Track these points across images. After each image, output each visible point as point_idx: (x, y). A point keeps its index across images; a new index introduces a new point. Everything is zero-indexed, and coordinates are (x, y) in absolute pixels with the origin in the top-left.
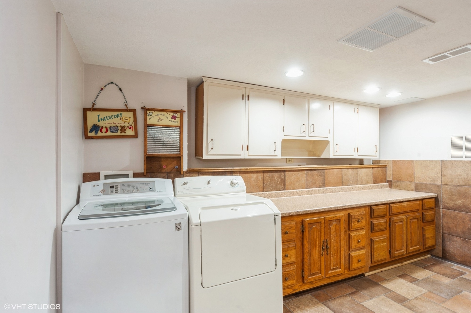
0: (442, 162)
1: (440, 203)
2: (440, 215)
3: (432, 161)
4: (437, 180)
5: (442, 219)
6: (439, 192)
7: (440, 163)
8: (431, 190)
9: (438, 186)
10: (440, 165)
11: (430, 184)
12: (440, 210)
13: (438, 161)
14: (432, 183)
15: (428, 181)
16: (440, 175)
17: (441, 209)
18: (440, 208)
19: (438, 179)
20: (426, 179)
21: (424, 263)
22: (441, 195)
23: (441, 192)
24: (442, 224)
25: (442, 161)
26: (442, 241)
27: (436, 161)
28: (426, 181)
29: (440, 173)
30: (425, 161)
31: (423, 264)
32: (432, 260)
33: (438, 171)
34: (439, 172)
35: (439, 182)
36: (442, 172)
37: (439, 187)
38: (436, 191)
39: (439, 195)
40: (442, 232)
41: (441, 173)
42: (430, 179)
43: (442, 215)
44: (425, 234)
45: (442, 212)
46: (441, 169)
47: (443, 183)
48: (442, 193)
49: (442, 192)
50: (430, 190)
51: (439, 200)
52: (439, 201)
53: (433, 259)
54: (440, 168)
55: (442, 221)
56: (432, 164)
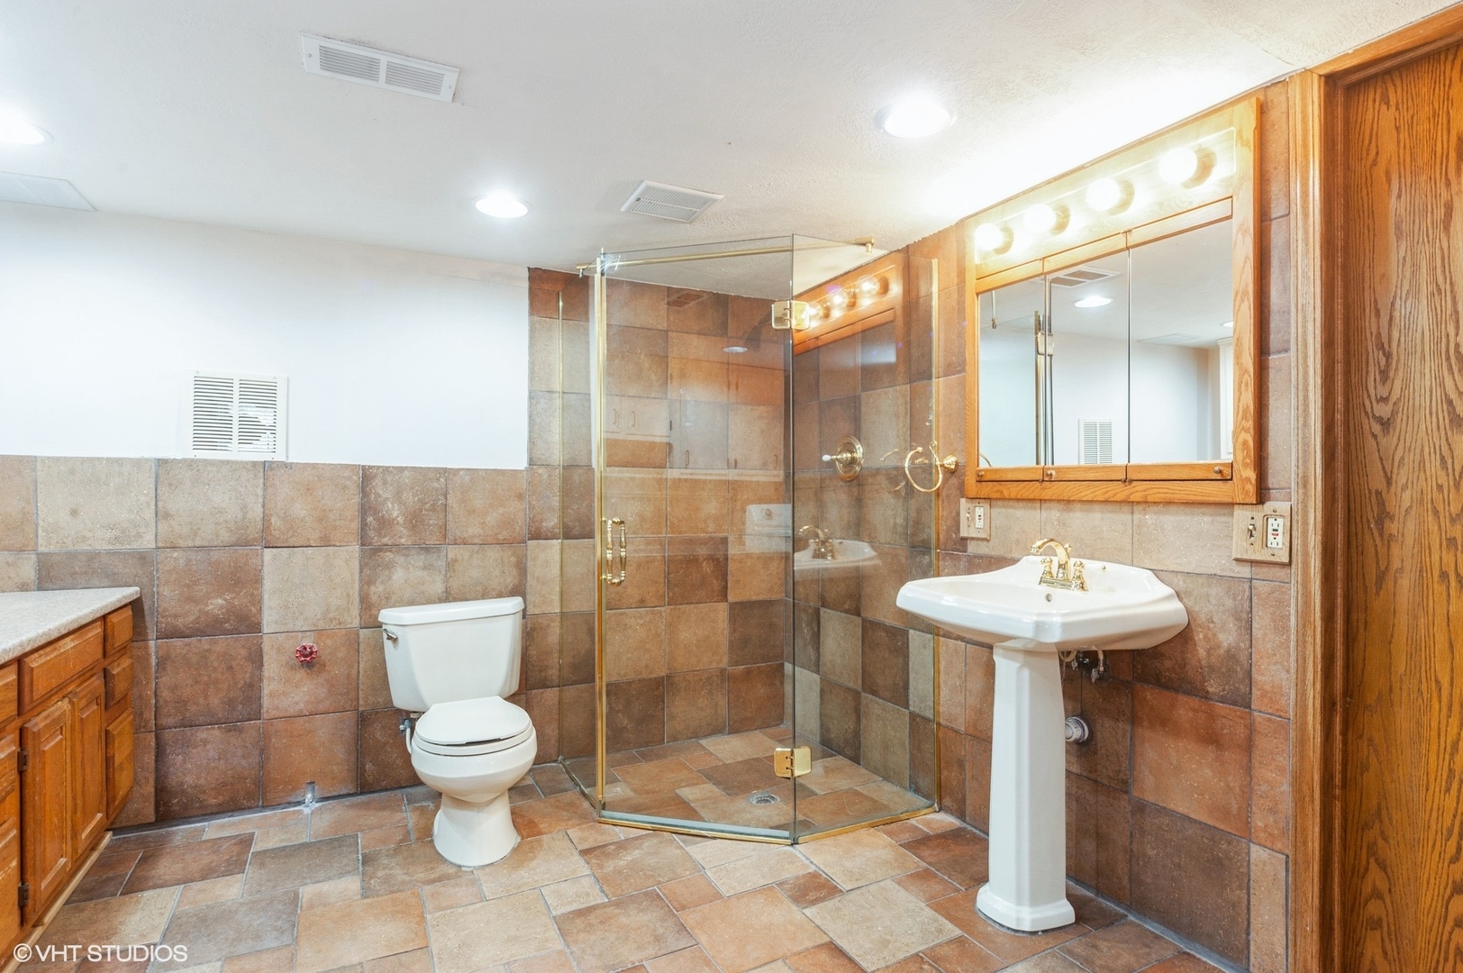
0: (159, 466)
1: (148, 618)
2: (148, 666)
3: (119, 462)
4: (139, 536)
5: (157, 678)
6: (145, 580)
7: (150, 470)
8: (115, 574)
9: (143, 558)
10: (153, 475)
11: (109, 553)
12: (147, 647)
13: (147, 460)
14: (118, 547)
15: (100, 541)
16: (149, 514)
17: (152, 644)
18: (150, 637)
19: (142, 530)
20: (89, 535)
21: (111, 874)
22: (155, 589)
23: (152, 580)
24: (156, 696)
25: (161, 463)
26: (156, 761)
27: (138, 463)
28: (89, 542)
29: (153, 507)
30: (88, 458)
31: (109, 879)
32: (126, 849)
33: (143, 499)
34: (148, 504)
35: (148, 542)
36: (160, 504)
37: (145, 559)
38: (136, 576)
39: (145, 591)
40: (156, 725)
41: (156, 505)
42: (109, 534)
43: (157, 664)
44: (114, 756)
45: (157, 652)
46: (156, 490)
47: (160, 545)
48: (156, 582)
49: (158, 578)
50: (107, 576)
51: (146, 607)
52: (146, 612)
53: (126, 841)
54: (152, 486)
55: (156, 684)
56: (120, 474)
